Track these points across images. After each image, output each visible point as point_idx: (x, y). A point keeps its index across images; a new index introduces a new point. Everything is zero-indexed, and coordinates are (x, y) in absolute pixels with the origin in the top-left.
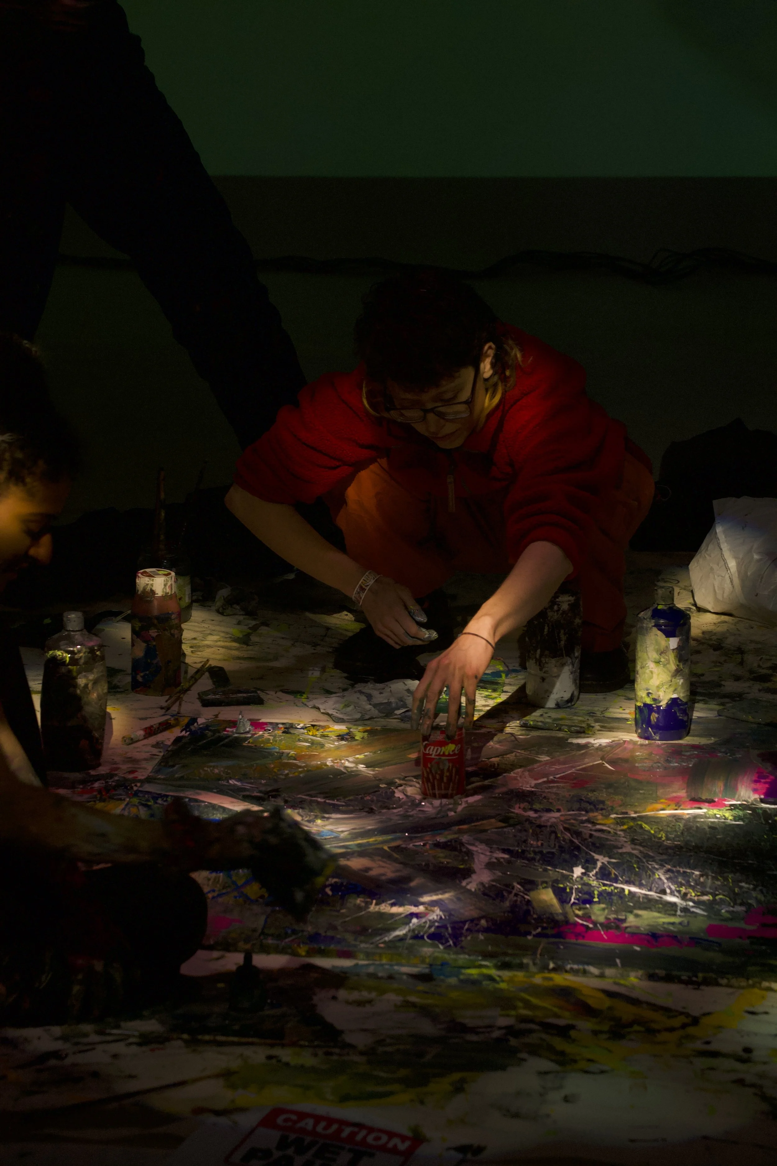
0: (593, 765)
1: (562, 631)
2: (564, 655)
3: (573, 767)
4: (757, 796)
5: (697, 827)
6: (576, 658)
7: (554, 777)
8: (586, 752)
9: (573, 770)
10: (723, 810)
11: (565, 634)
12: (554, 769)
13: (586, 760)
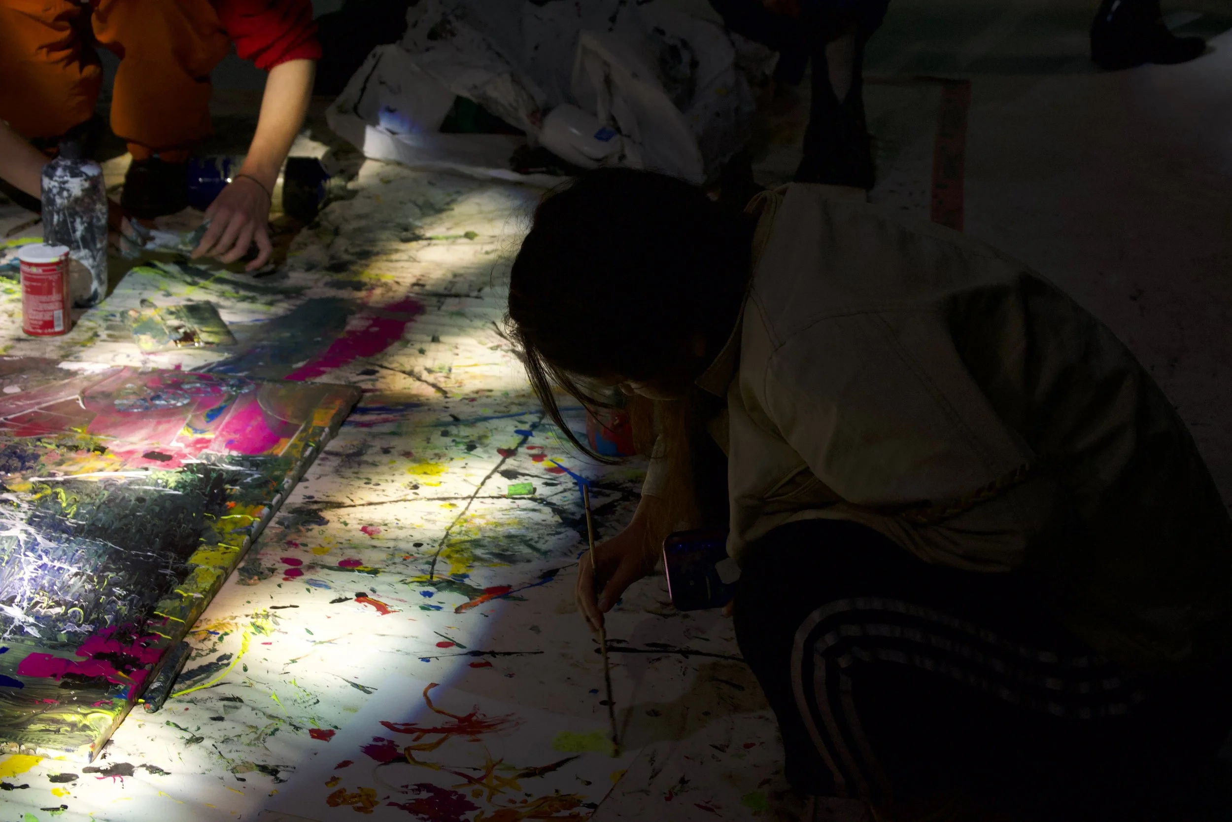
0: (67, 401)
1: (78, 220)
2: (81, 247)
3: (39, 403)
4: (225, 452)
5: (124, 498)
6: (98, 250)
7: (6, 419)
8: (70, 382)
9: (36, 409)
10: (171, 472)
11: (82, 223)
12: (14, 406)
13: (62, 394)
